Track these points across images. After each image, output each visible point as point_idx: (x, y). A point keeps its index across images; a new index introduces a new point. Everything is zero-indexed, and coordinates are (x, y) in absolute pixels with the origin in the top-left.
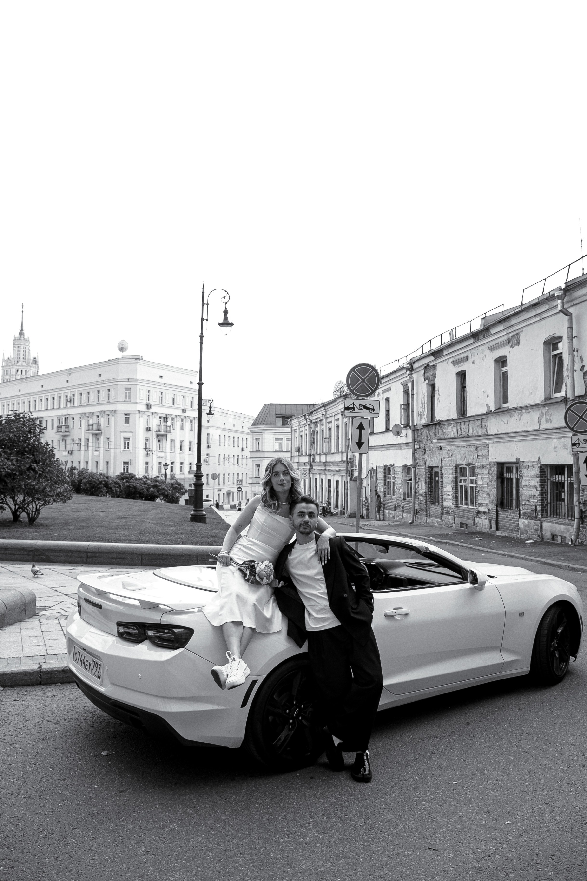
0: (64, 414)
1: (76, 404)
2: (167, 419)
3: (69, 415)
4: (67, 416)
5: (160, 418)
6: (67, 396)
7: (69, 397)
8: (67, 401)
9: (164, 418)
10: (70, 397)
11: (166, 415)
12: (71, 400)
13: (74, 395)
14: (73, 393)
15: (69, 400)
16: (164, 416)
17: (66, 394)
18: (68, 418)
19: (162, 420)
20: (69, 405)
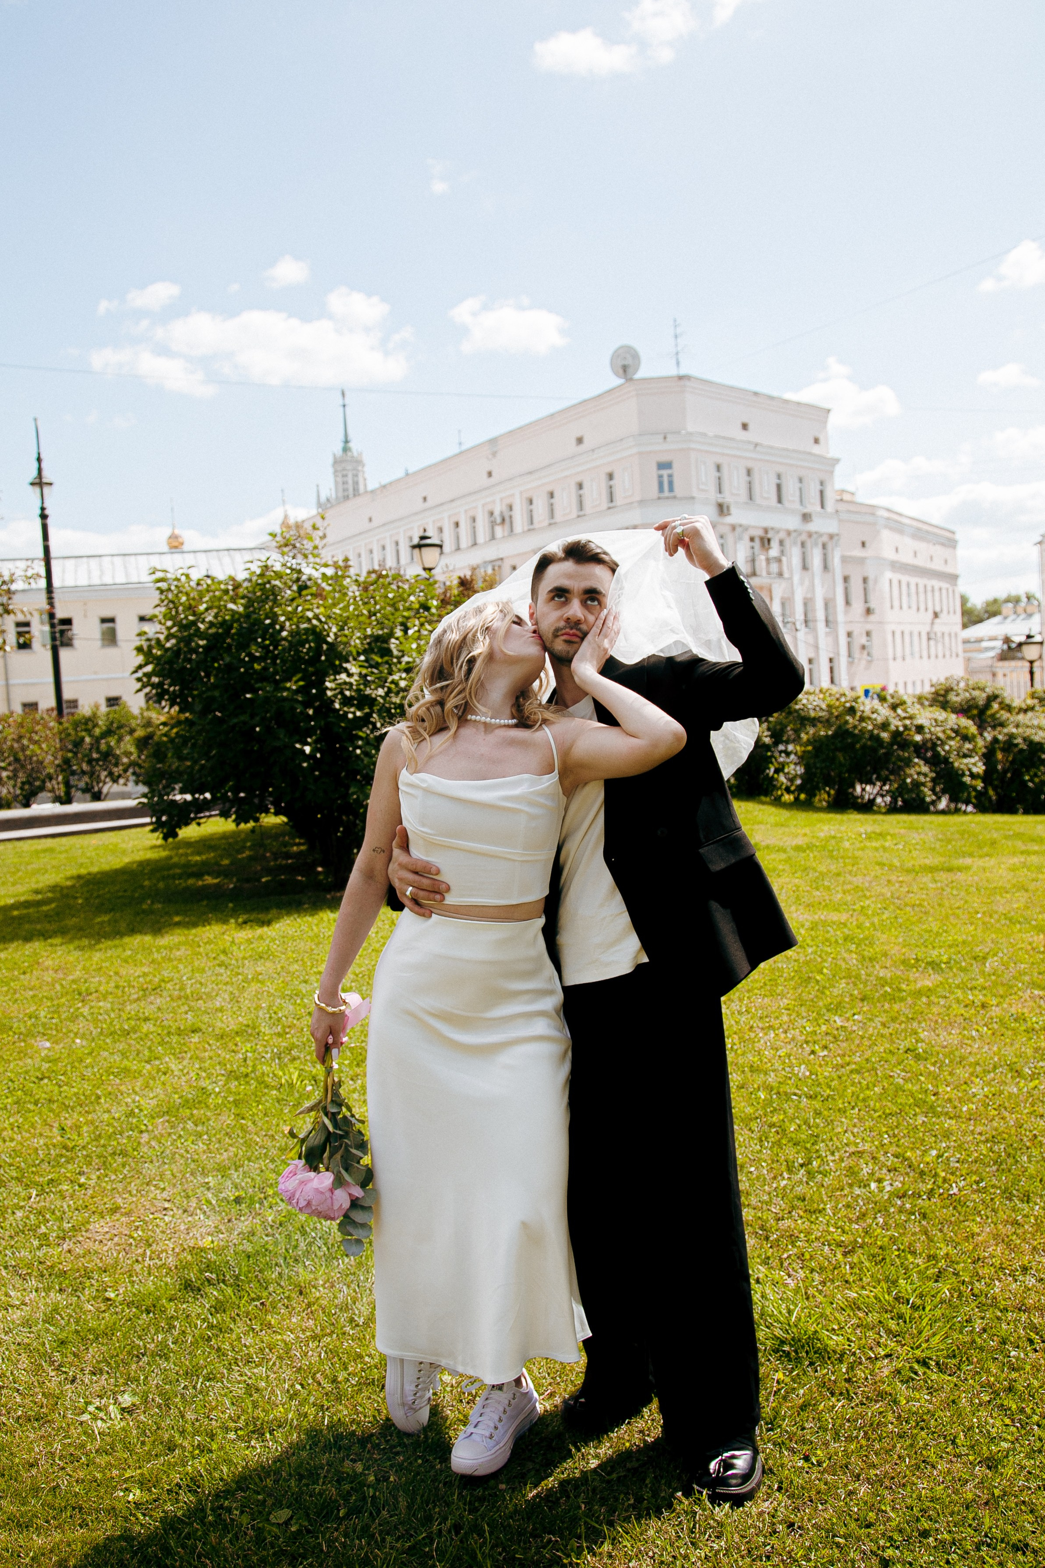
0: (488, 559)
1: (519, 526)
2: (769, 540)
3: (502, 559)
4: (498, 563)
5: (752, 539)
6: (491, 514)
7: (497, 513)
8: (493, 524)
9: (762, 539)
10: (502, 513)
11: (766, 531)
12: (503, 520)
13: (511, 508)
14: (508, 501)
15: (499, 520)
16: (760, 533)
17: (490, 507)
18: (500, 567)
19: (757, 544)
20: (499, 531)
